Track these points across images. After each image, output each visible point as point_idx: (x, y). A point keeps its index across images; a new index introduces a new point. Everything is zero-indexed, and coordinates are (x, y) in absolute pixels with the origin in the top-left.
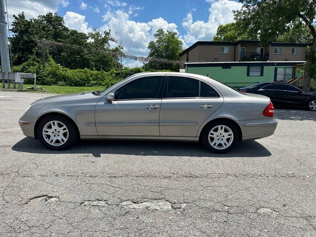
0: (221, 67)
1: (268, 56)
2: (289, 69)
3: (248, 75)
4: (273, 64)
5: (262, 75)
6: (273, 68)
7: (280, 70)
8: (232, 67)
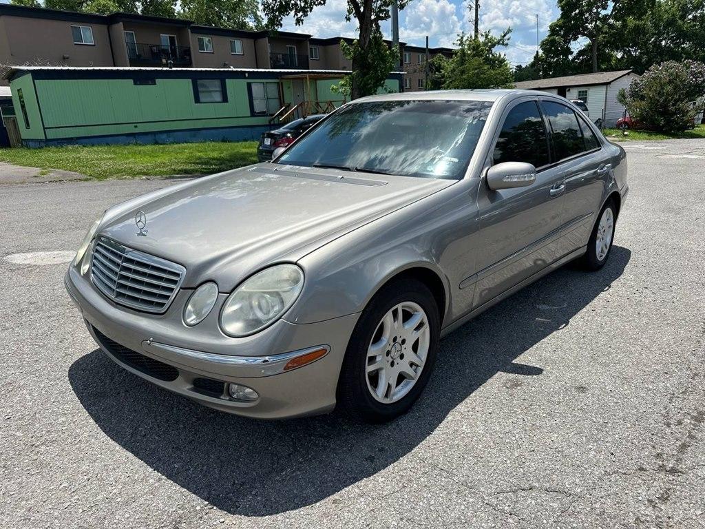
0: (131, 81)
1: (190, 55)
2: (272, 85)
3: (197, 100)
4: (241, 75)
5: (225, 99)
6: (243, 83)
7: (257, 89)
8: (157, 81)
